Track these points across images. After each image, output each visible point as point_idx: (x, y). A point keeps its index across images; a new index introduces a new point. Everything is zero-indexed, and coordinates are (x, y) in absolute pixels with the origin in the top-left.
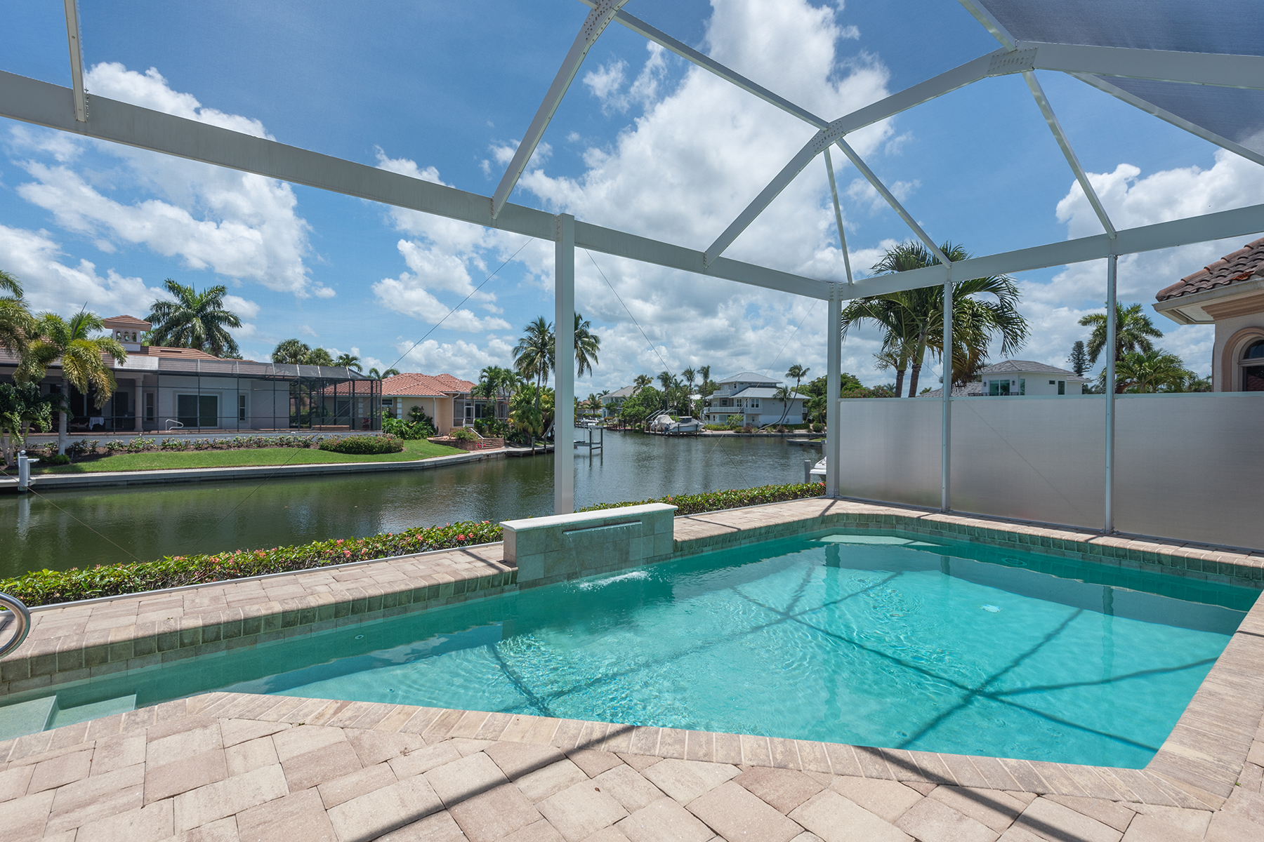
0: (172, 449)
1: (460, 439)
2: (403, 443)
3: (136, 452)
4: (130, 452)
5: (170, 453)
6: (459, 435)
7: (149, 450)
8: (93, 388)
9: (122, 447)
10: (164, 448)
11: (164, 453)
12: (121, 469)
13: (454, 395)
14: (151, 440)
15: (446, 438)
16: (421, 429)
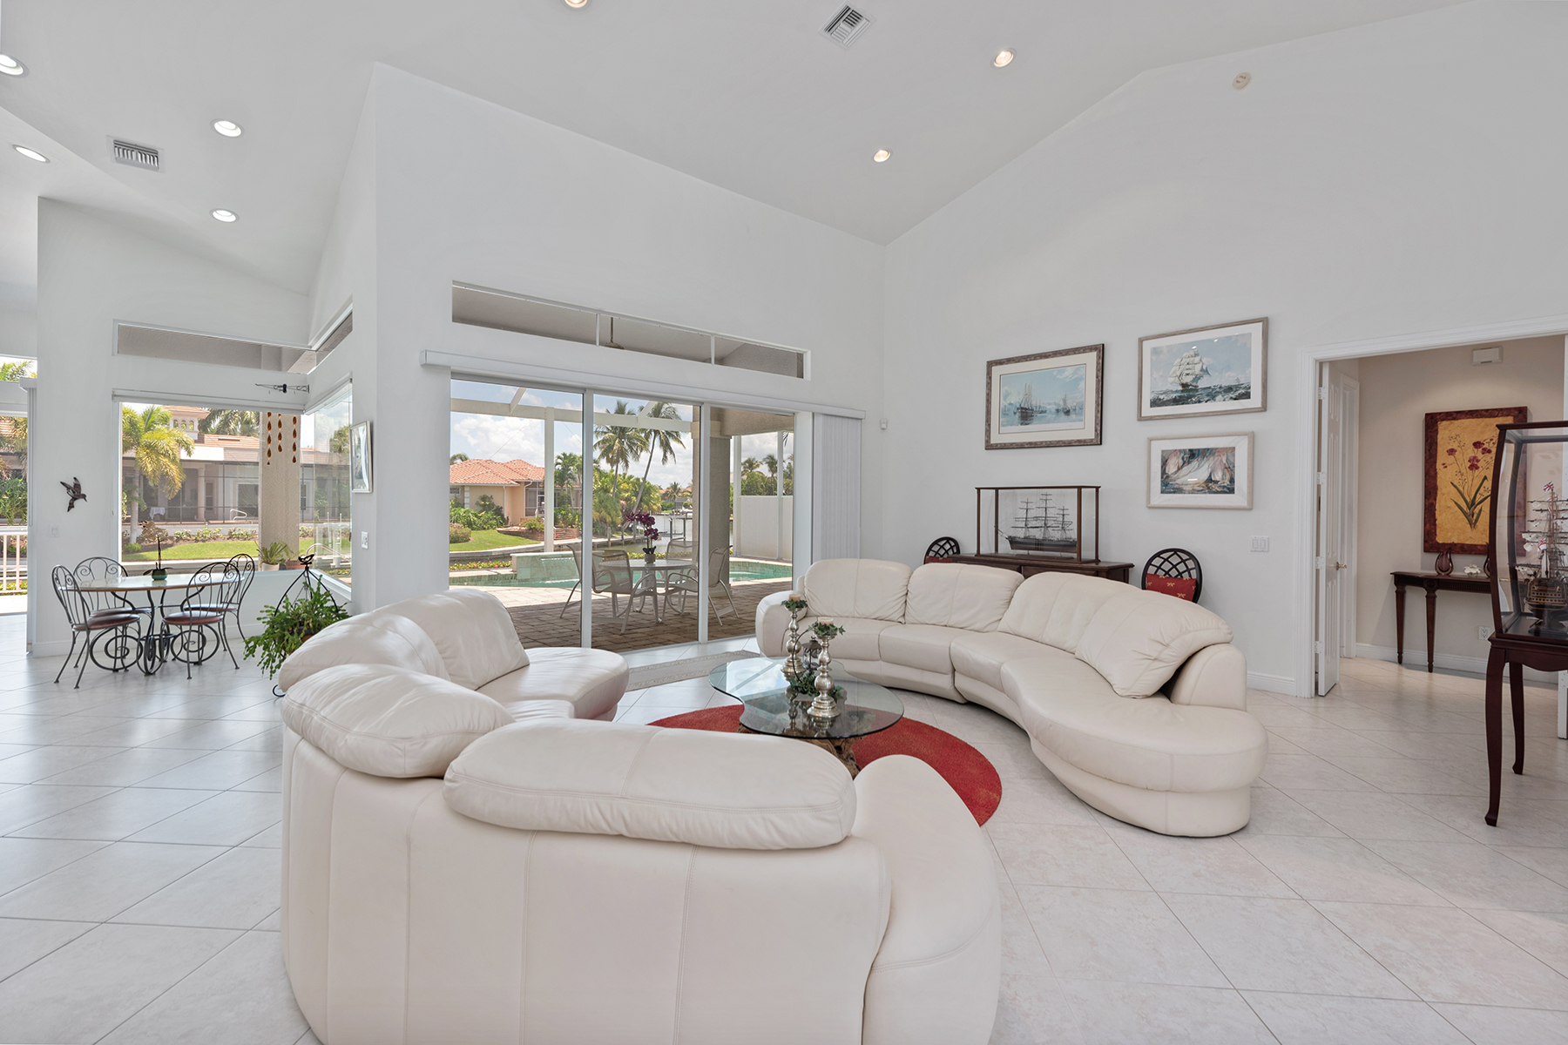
0: (238, 538)
1: (531, 529)
2: (470, 533)
3: (203, 541)
4: (197, 541)
5: (236, 542)
6: (530, 525)
7: (215, 539)
8: (165, 477)
9: (190, 536)
10: (230, 538)
11: (230, 542)
12: (193, 557)
13: (526, 483)
14: (217, 530)
15: (516, 528)
16: (489, 519)
